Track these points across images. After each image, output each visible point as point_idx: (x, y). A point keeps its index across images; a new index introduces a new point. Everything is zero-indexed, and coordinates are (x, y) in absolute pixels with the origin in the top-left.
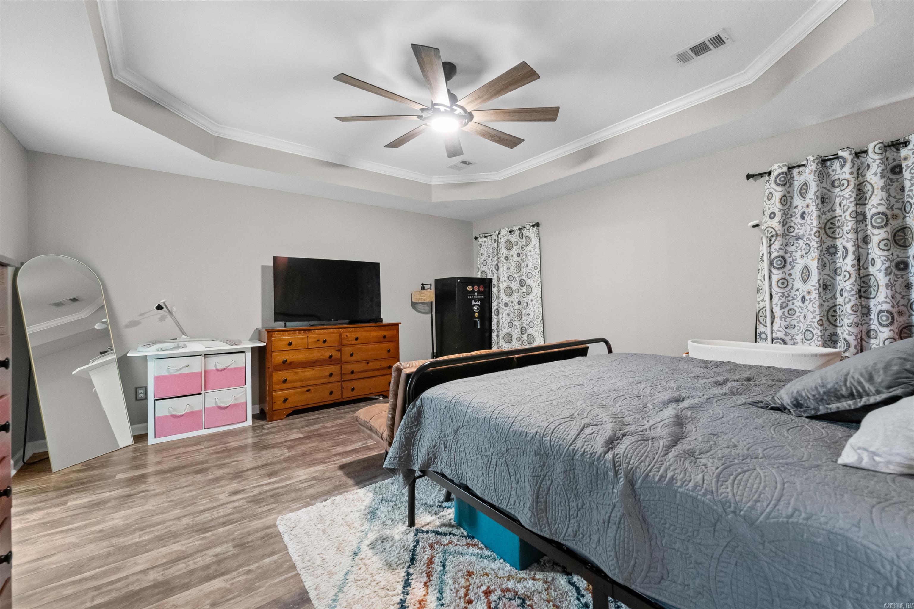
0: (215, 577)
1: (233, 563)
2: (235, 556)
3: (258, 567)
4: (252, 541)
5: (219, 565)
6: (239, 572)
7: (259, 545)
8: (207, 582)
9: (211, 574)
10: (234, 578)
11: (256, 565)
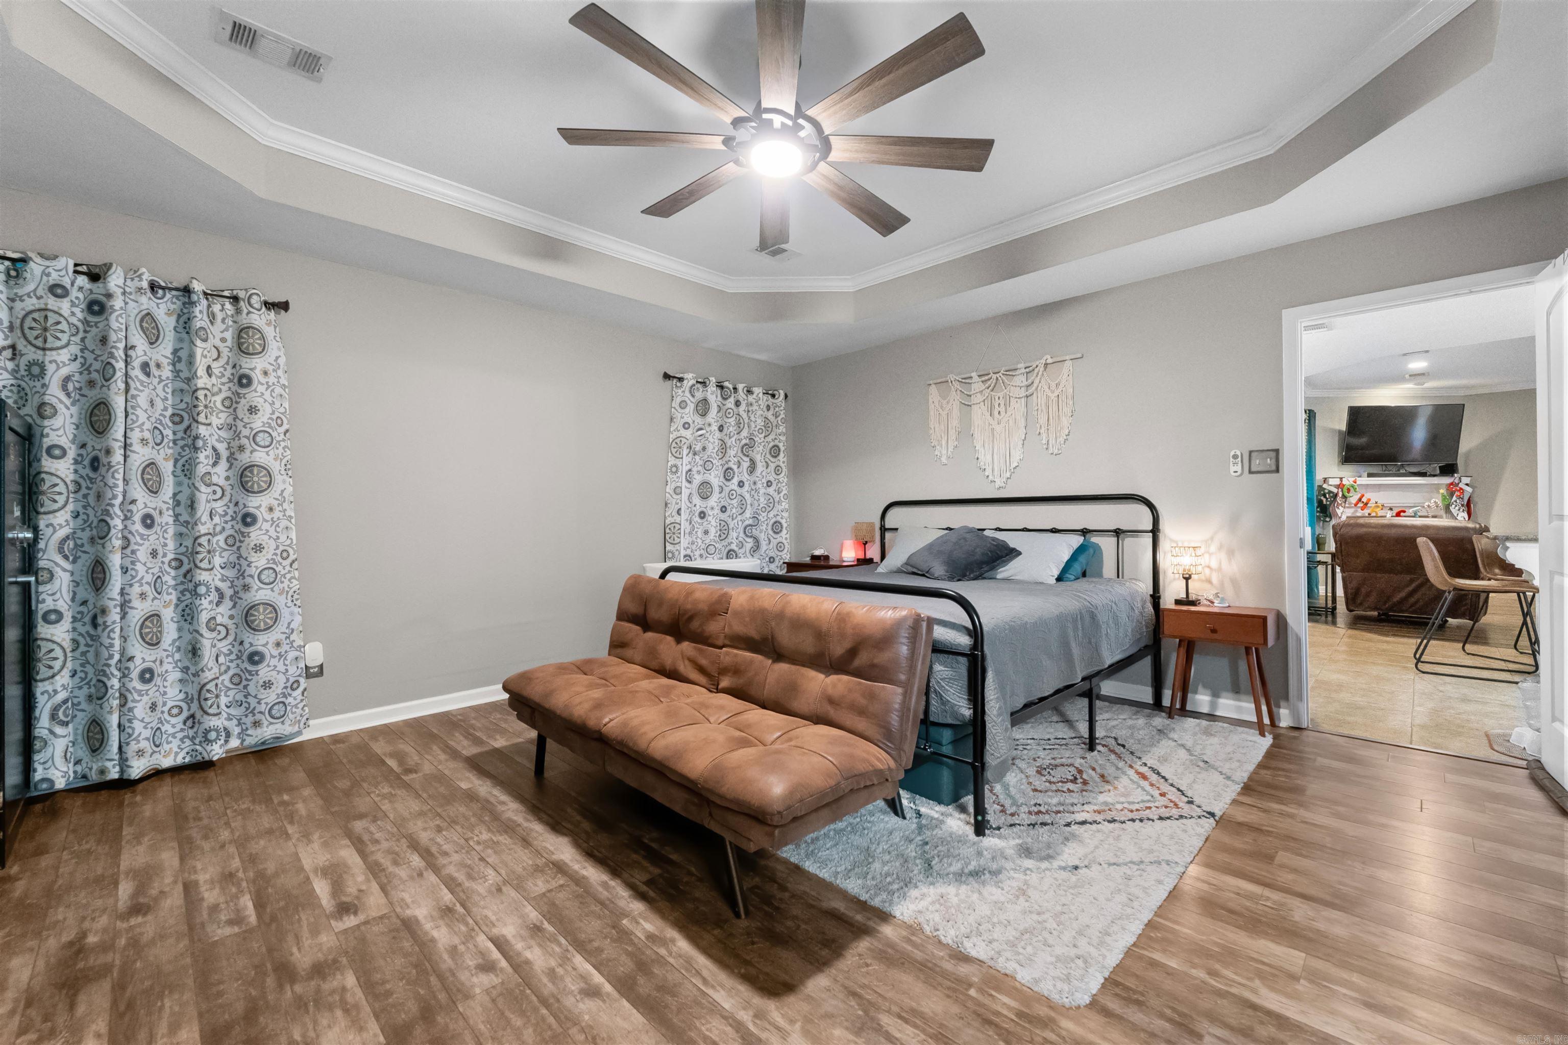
0: (1269, 1013)
1: (1226, 1008)
2: (1214, 1018)
3: (1194, 966)
4: (1162, 1016)
5: (1252, 1029)
6: (1226, 985)
7: (1158, 995)
8: (1288, 1018)
9: (1273, 1025)
10: (1240, 984)
11: (1194, 972)
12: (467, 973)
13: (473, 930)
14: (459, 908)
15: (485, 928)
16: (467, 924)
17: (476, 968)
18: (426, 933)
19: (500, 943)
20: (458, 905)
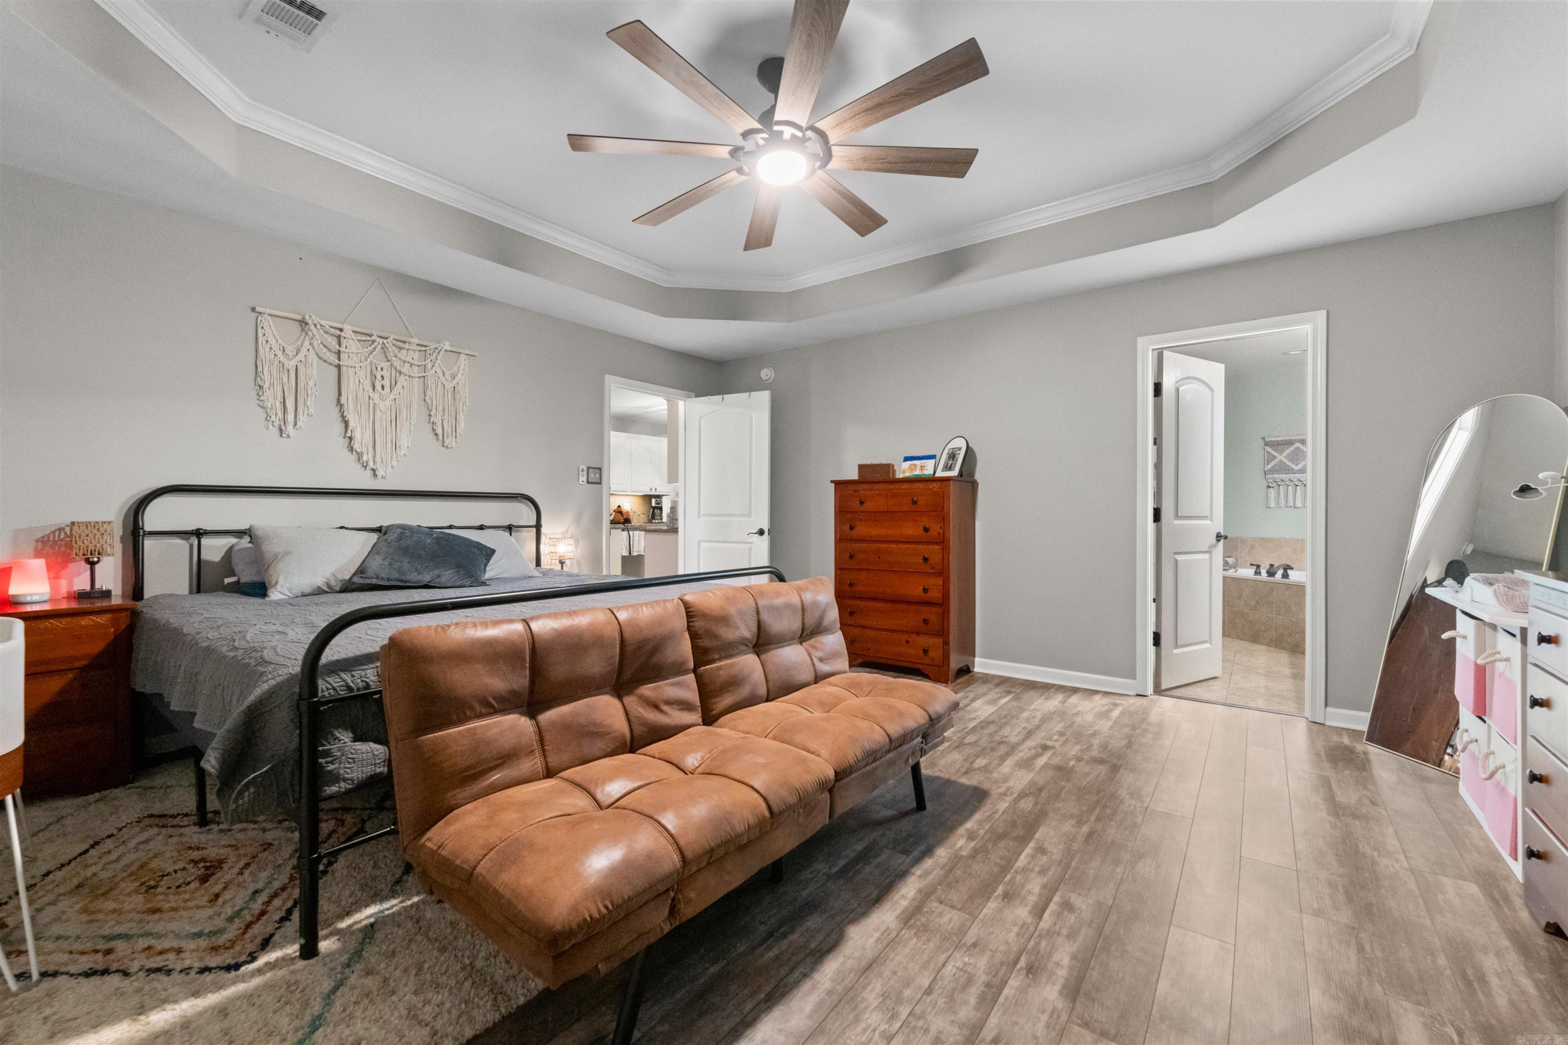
12: (1083, 915)
13: (1040, 936)
14: (1022, 963)
15: (1032, 928)
16: (1038, 944)
17: (1075, 912)
18: (1071, 968)
19: (1039, 911)
20: (1018, 967)
